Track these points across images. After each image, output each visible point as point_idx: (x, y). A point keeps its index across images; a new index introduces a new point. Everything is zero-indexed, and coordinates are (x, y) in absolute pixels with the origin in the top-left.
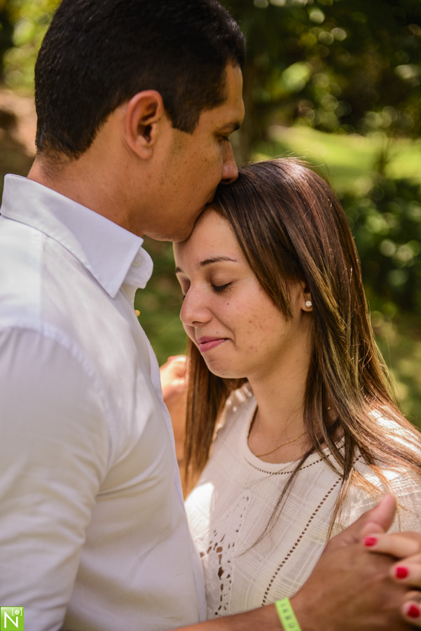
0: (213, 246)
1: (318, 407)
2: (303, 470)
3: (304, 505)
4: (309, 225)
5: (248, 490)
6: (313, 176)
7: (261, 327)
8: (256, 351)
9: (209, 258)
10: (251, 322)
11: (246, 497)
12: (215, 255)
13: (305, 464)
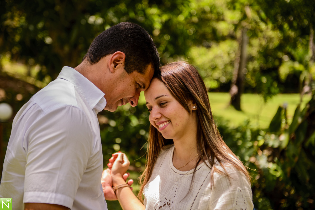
0: (159, 92)
1: (203, 143)
2: (196, 171)
3: (198, 183)
4: (192, 81)
5: (177, 182)
6: (191, 66)
7: (179, 117)
8: (178, 125)
9: (158, 96)
10: (175, 115)
11: (176, 184)
12: (160, 95)
13: (197, 169)
